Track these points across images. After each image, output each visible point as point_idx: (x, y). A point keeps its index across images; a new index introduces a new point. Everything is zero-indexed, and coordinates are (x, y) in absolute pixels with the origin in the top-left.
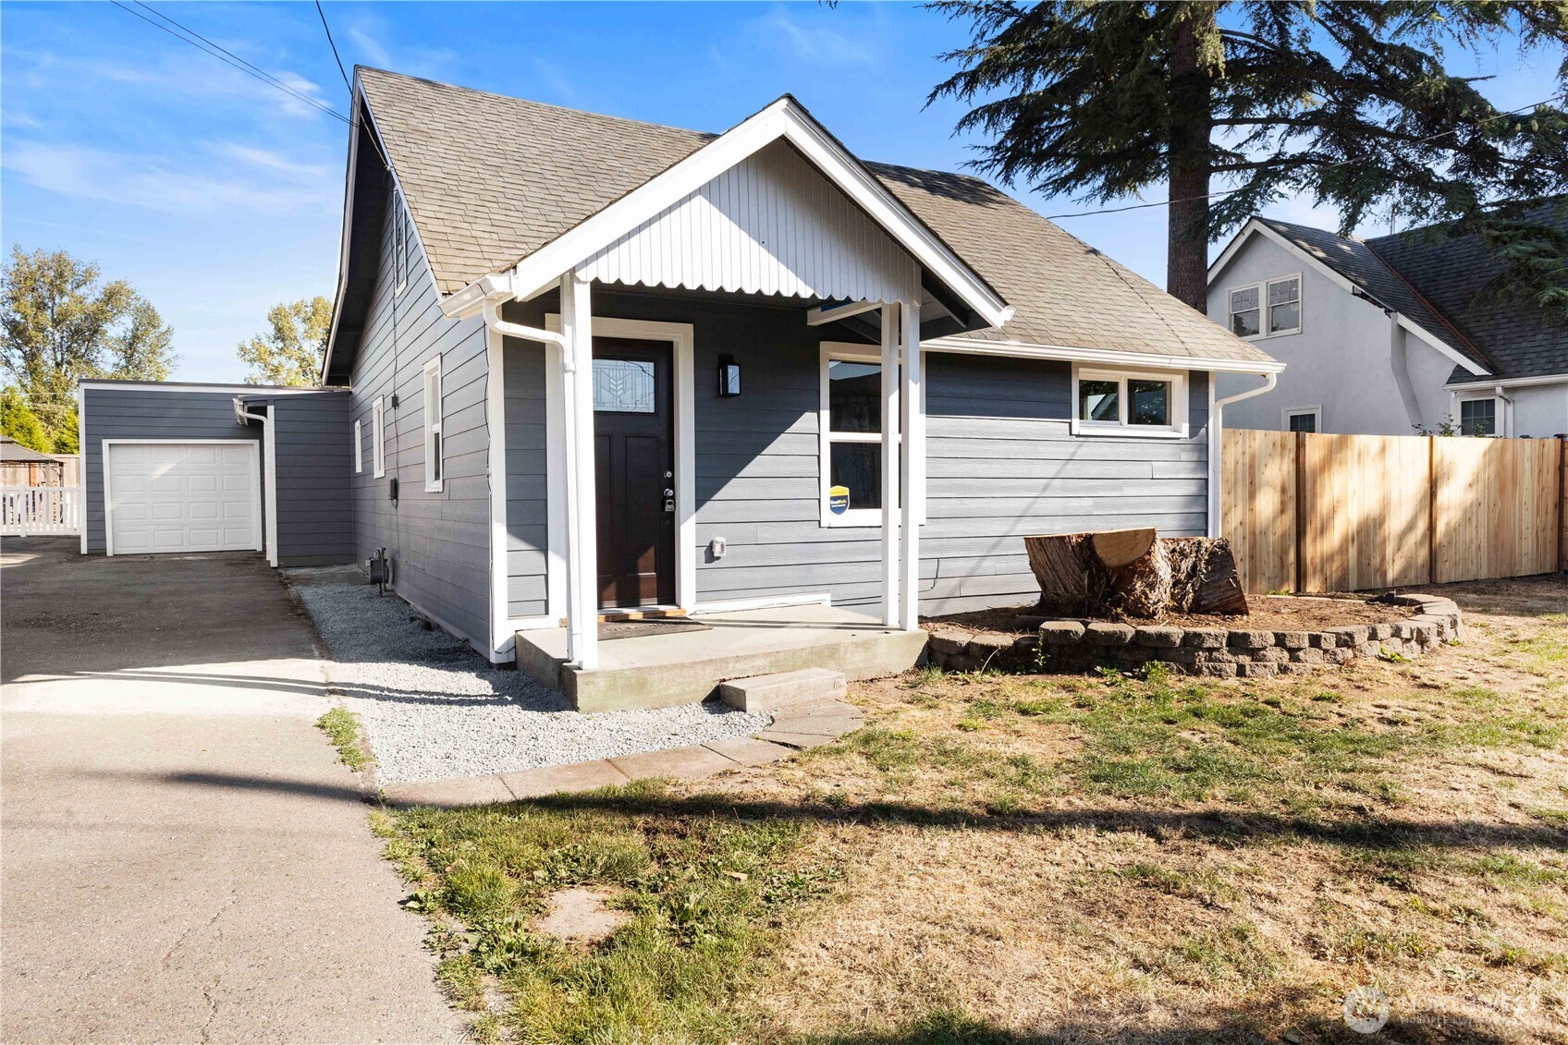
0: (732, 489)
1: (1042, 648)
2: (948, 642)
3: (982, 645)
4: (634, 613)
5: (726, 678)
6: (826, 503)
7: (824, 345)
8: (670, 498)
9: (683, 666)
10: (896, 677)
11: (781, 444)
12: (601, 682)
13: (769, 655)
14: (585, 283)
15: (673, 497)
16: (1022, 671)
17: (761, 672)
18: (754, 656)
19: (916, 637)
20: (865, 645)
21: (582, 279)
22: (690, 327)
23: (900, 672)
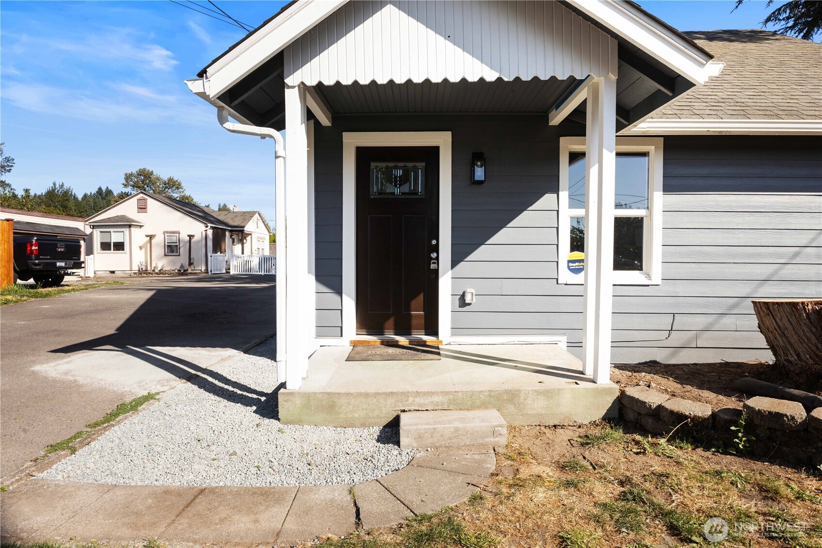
0: (481, 252)
1: (745, 427)
2: (637, 401)
3: (672, 412)
4: (402, 340)
5: (406, 409)
6: (563, 265)
7: (563, 140)
8: (434, 259)
9: (367, 395)
10: (580, 427)
11: (525, 218)
12: (298, 401)
13: (447, 393)
14: (293, 87)
15: (437, 258)
16: (718, 448)
17: (440, 407)
18: (433, 393)
19: (607, 391)
20: (548, 394)
21: (290, 84)
22: (449, 134)
23: (586, 422)
